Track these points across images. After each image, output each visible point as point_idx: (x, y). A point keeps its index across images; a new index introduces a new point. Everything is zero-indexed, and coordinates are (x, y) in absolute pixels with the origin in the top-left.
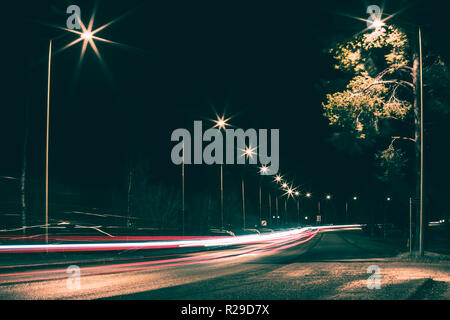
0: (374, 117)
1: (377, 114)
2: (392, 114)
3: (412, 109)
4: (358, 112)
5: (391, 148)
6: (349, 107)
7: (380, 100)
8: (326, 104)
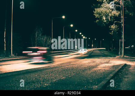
0: (109, 15)
1: (110, 15)
2: (114, 15)
3: (120, 13)
4: (104, 14)
5: (114, 25)
6: (101, 12)
7: (110, 10)
8: (95, 11)
